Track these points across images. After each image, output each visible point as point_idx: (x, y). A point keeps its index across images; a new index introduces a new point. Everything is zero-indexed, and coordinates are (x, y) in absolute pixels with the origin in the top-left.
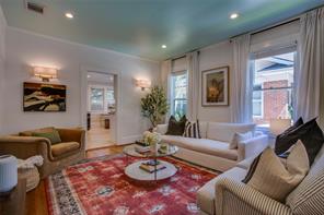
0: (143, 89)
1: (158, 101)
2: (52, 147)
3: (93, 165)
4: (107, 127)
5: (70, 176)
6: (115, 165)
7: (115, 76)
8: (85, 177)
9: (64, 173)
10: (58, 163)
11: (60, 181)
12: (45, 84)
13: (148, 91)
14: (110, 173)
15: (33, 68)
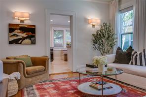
0: (94, 26)
1: (107, 36)
2: (26, 68)
3: (54, 84)
4: (66, 60)
5: (38, 89)
6: (70, 84)
7: (71, 17)
8: (48, 91)
9: (34, 87)
10: (30, 80)
11: (32, 92)
12: (22, 25)
13: (98, 28)
14: (67, 89)
15: (14, 13)
